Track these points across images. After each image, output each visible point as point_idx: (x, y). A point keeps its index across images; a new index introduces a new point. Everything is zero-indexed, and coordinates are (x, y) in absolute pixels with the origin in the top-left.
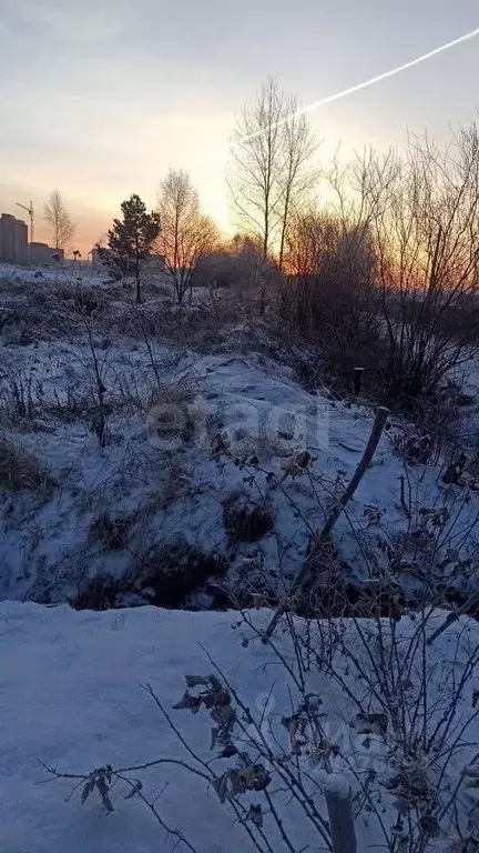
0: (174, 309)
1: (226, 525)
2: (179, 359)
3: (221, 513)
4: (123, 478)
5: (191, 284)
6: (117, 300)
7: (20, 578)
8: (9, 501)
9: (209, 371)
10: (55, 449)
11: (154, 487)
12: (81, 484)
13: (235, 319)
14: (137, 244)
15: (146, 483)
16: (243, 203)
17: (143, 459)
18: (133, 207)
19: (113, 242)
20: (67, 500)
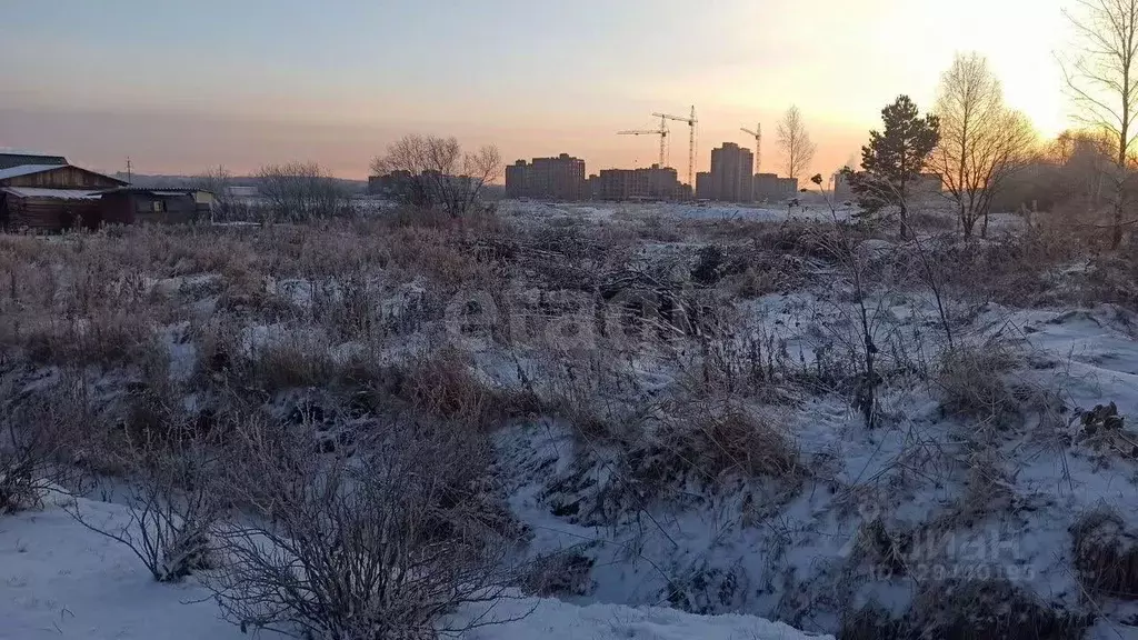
0: (961, 246)
1: (1077, 564)
2: (974, 315)
3: (1069, 545)
4: (903, 474)
5: (985, 210)
6: (873, 238)
7: (760, 592)
8: (747, 488)
9: (1030, 330)
10: (804, 427)
11: (952, 492)
12: (840, 477)
13: (1068, 256)
14: (903, 160)
15: (938, 486)
16: (1081, 82)
17: (933, 450)
18: (899, 113)
19: (868, 161)
20: (822, 498)
